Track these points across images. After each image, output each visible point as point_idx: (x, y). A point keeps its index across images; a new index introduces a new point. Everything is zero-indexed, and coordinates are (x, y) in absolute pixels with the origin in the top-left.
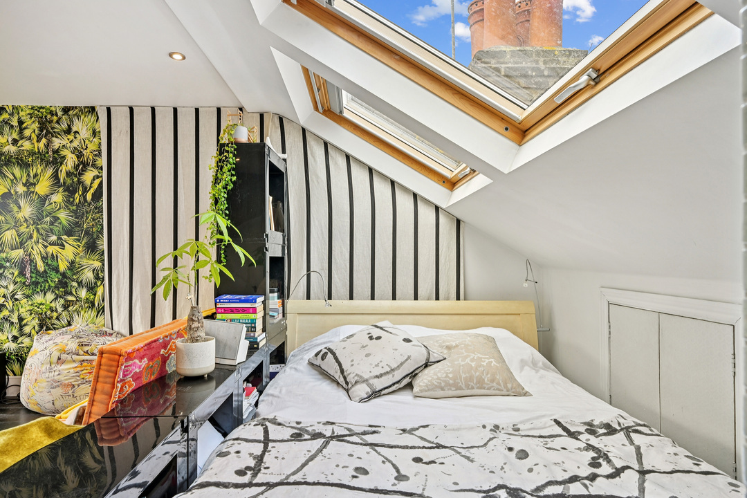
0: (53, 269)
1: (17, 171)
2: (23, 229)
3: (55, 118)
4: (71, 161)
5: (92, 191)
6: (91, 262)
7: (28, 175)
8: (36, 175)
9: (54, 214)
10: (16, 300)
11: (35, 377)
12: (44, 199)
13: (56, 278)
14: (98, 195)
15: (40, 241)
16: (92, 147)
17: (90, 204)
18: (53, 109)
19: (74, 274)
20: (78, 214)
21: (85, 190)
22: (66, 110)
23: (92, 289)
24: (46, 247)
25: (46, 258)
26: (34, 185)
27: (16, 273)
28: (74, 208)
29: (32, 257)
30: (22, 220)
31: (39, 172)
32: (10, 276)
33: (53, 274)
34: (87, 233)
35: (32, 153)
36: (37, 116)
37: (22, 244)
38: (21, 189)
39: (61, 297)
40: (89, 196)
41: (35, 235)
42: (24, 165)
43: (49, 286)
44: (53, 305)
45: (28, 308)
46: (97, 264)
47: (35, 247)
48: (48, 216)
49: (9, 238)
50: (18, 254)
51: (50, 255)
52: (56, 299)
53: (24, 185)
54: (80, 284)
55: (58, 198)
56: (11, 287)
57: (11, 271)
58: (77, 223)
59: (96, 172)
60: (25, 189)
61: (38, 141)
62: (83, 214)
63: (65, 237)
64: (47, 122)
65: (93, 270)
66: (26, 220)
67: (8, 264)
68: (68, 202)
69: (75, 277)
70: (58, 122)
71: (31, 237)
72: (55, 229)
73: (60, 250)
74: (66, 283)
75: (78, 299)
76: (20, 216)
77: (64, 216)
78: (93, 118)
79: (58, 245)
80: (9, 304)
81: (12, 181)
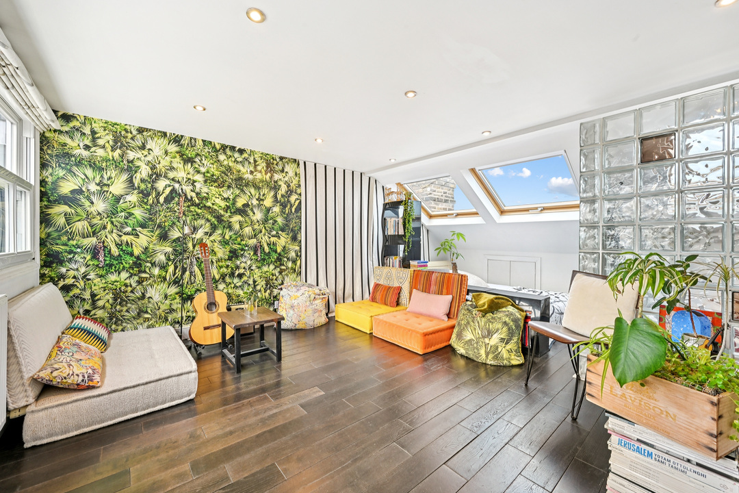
0: (274, 251)
3: (275, 162)
5: (295, 207)
7: (260, 194)
8: (264, 195)
16: (295, 182)
18: (274, 156)
20: (287, 219)
21: (291, 206)
22: (281, 158)
23: (294, 262)
25: (270, 245)
26: (263, 200)
30: (256, 221)
31: (266, 193)
32: (248, 256)
35: (262, 181)
36: (265, 159)
37: (255, 235)
38: (255, 202)
40: (293, 210)
44: (273, 272)
46: (297, 248)
47: (263, 238)
52: (275, 268)
53: (257, 200)
54: (288, 259)
55: (277, 209)
56: (249, 262)
57: (249, 252)
59: (297, 197)
60: (258, 202)
66: (258, 221)
67: (247, 248)
68: (282, 212)
70: (277, 165)
72: (275, 227)
75: (287, 268)
76: (254, 218)
77: (280, 220)
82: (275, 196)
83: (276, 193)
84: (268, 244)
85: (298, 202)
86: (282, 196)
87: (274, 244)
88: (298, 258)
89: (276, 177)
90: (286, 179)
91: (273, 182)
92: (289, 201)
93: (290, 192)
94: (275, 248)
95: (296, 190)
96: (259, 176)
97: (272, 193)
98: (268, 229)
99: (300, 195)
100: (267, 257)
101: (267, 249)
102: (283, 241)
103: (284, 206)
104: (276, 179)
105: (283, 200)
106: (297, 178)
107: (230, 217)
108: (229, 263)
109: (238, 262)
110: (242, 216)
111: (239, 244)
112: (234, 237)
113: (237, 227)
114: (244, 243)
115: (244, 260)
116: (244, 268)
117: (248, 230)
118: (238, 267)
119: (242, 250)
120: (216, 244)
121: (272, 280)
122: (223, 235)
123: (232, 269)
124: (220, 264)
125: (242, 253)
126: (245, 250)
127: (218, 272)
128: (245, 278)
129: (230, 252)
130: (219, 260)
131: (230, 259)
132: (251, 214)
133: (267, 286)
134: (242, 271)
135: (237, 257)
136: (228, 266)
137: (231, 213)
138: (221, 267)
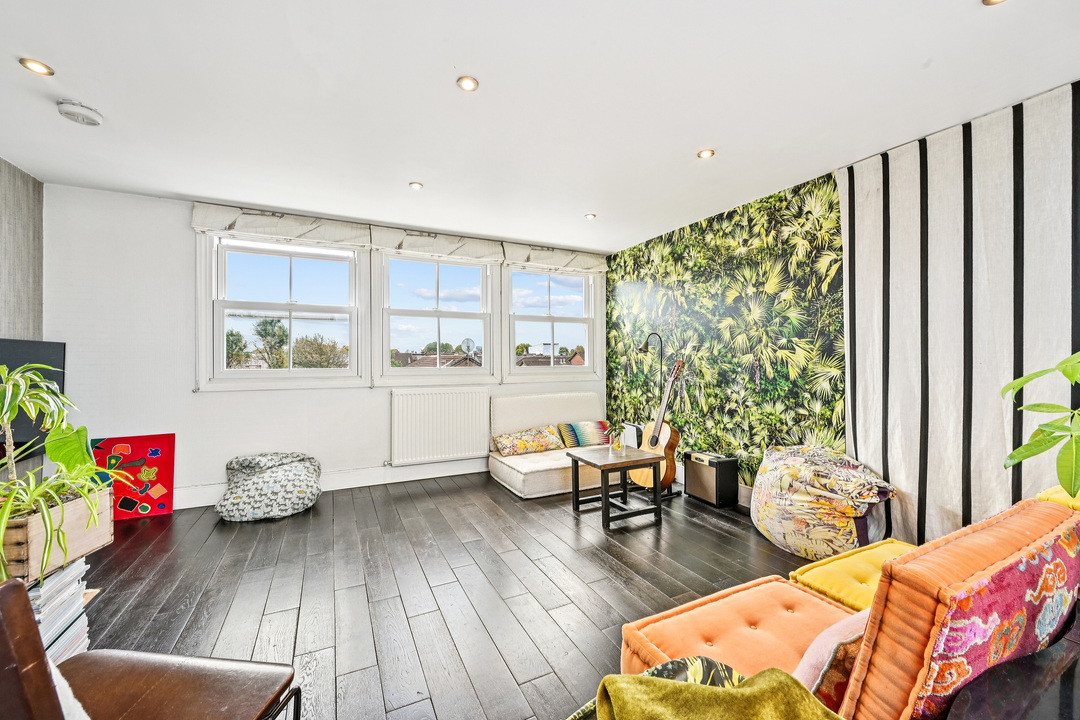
0: (783, 376)
1: (747, 272)
2: (753, 333)
3: (784, 204)
4: (802, 247)
5: (828, 280)
6: (828, 369)
7: (758, 274)
8: (765, 273)
9: (783, 314)
10: (747, 407)
11: (765, 499)
12: (773, 298)
13: (785, 386)
14: (836, 284)
15: (770, 344)
16: (828, 225)
17: (825, 298)
18: (782, 194)
19: (806, 383)
20: (811, 311)
21: (820, 281)
22: (796, 191)
23: (828, 402)
24: (775, 351)
25: (776, 364)
26: (763, 284)
27: (747, 379)
28: (807, 304)
29: (762, 362)
30: (752, 323)
31: (768, 269)
33: (783, 382)
34: (822, 333)
35: (761, 250)
37: (752, 348)
38: (751, 290)
39: (791, 409)
40: (825, 288)
41: (764, 338)
42: (754, 264)
43: (779, 394)
44: (782, 416)
45: (758, 417)
46: (836, 372)
48: (777, 316)
49: (741, 342)
50: (748, 359)
51: (779, 360)
52: (786, 410)
53: (754, 286)
54: (814, 395)
55: (788, 295)
56: (743, 393)
57: (742, 376)
58: (810, 322)
59: (833, 256)
60: (755, 290)
61: (767, 235)
62: (817, 310)
63: (796, 339)
64: (775, 213)
65: (830, 380)
66: (756, 323)
67: (739, 369)
68: (799, 298)
69: (807, 387)
70: (787, 208)
71: (760, 341)
72: (785, 330)
73: (790, 355)
74: (797, 393)
75: (811, 414)
76: (750, 319)
77: (794, 315)
78: (830, 187)
79: (788, 349)
80: (741, 410)
81: (742, 283)
82: (785, 270)
83: (787, 264)
84: (772, 363)
85: (835, 267)
86: (800, 265)
87: (784, 363)
88: (838, 396)
89: (786, 231)
90: (807, 227)
91: (780, 245)
92: (813, 272)
93: (816, 251)
94: (785, 370)
95: (831, 241)
96: (756, 243)
97: (779, 266)
98: (772, 334)
99: (841, 249)
100: (770, 388)
101: (770, 372)
102: (801, 356)
103: (802, 284)
104: (786, 237)
105: (800, 273)
106: (833, 215)
107: (719, 322)
108: (717, 391)
109: (729, 391)
110: (733, 318)
111: (730, 363)
112: (723, 351)
113: (727, 335)
114: (735, 360)
115: (736, 388)
116: (736, 402)
117: (741, 340)
118: (728, 399)
119: (734, 371)
120: (703, 362)
121: (781, 431)
122: (711, 349)
123: (722, 400)
124: (708, 391)
125: (734, 376)
126: (737, 373)
127: (707, 402)
128: (737, 419)
129: (719, 374)
130: (707, 386)
131: (719, 385)
132: (746, 312)
133: (771, 440)
134: (733, 406)
135: (727, 383)
136: (716, 396)
137: (720, 315)
138: (709, 396)
